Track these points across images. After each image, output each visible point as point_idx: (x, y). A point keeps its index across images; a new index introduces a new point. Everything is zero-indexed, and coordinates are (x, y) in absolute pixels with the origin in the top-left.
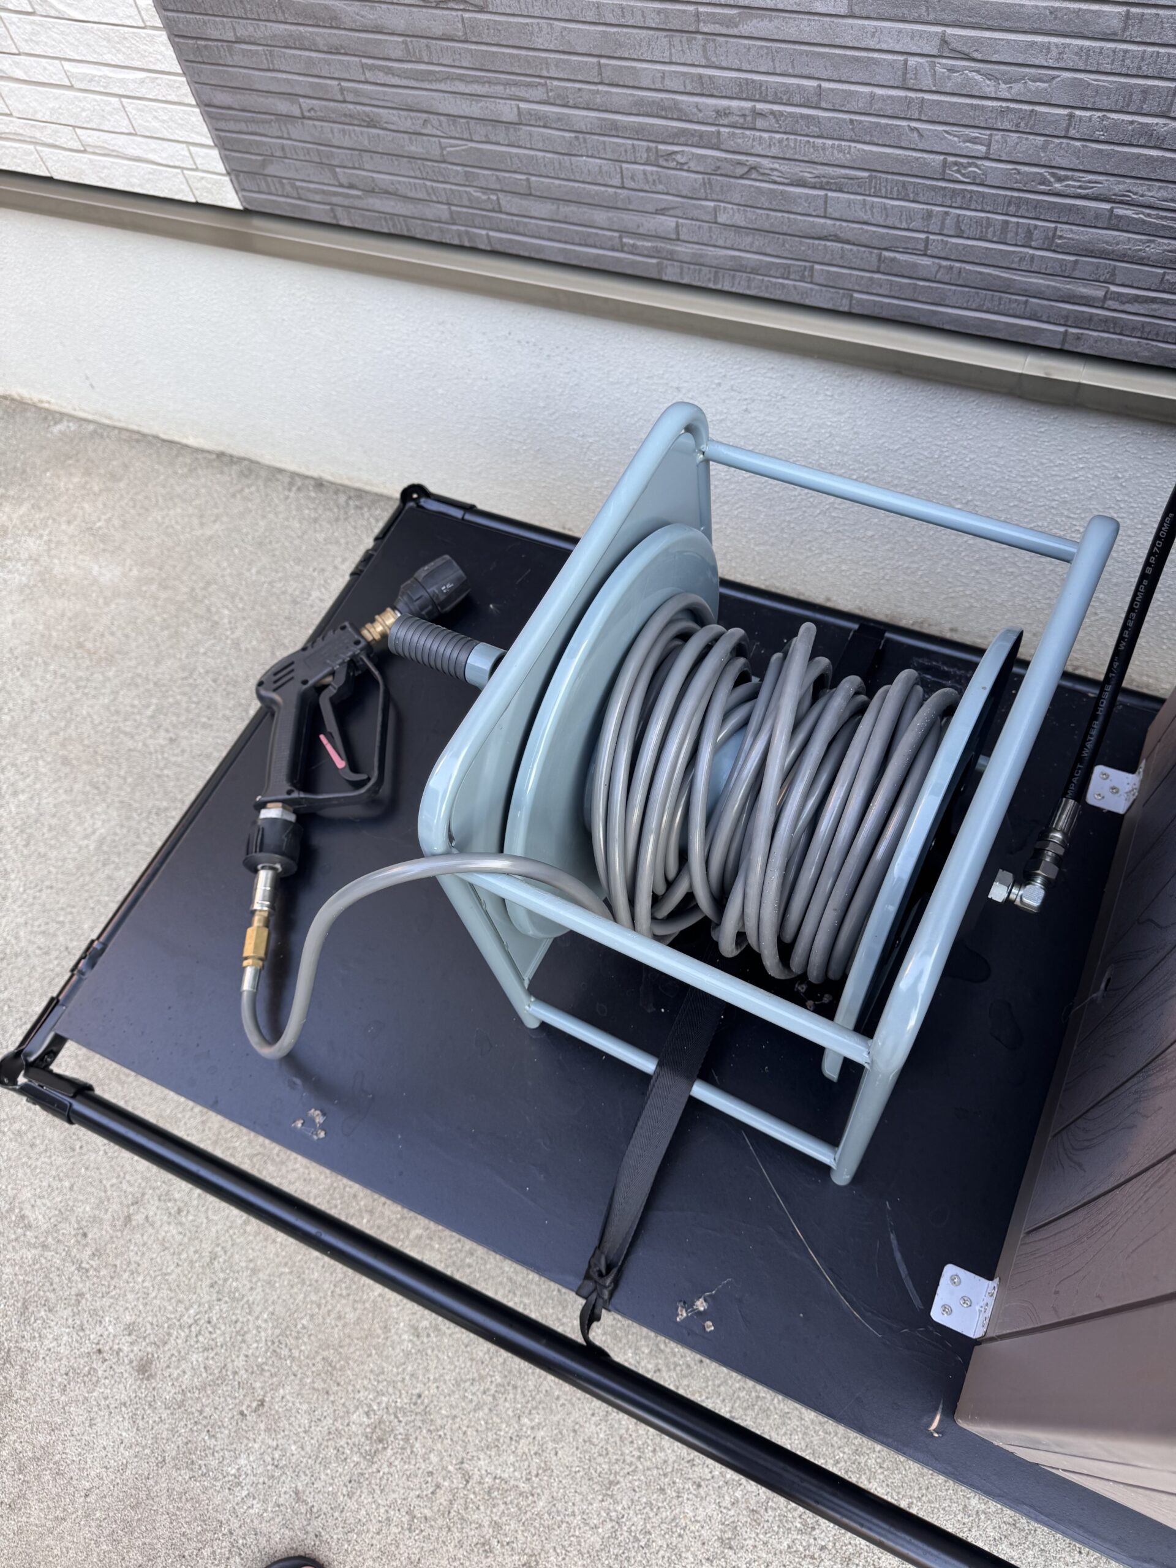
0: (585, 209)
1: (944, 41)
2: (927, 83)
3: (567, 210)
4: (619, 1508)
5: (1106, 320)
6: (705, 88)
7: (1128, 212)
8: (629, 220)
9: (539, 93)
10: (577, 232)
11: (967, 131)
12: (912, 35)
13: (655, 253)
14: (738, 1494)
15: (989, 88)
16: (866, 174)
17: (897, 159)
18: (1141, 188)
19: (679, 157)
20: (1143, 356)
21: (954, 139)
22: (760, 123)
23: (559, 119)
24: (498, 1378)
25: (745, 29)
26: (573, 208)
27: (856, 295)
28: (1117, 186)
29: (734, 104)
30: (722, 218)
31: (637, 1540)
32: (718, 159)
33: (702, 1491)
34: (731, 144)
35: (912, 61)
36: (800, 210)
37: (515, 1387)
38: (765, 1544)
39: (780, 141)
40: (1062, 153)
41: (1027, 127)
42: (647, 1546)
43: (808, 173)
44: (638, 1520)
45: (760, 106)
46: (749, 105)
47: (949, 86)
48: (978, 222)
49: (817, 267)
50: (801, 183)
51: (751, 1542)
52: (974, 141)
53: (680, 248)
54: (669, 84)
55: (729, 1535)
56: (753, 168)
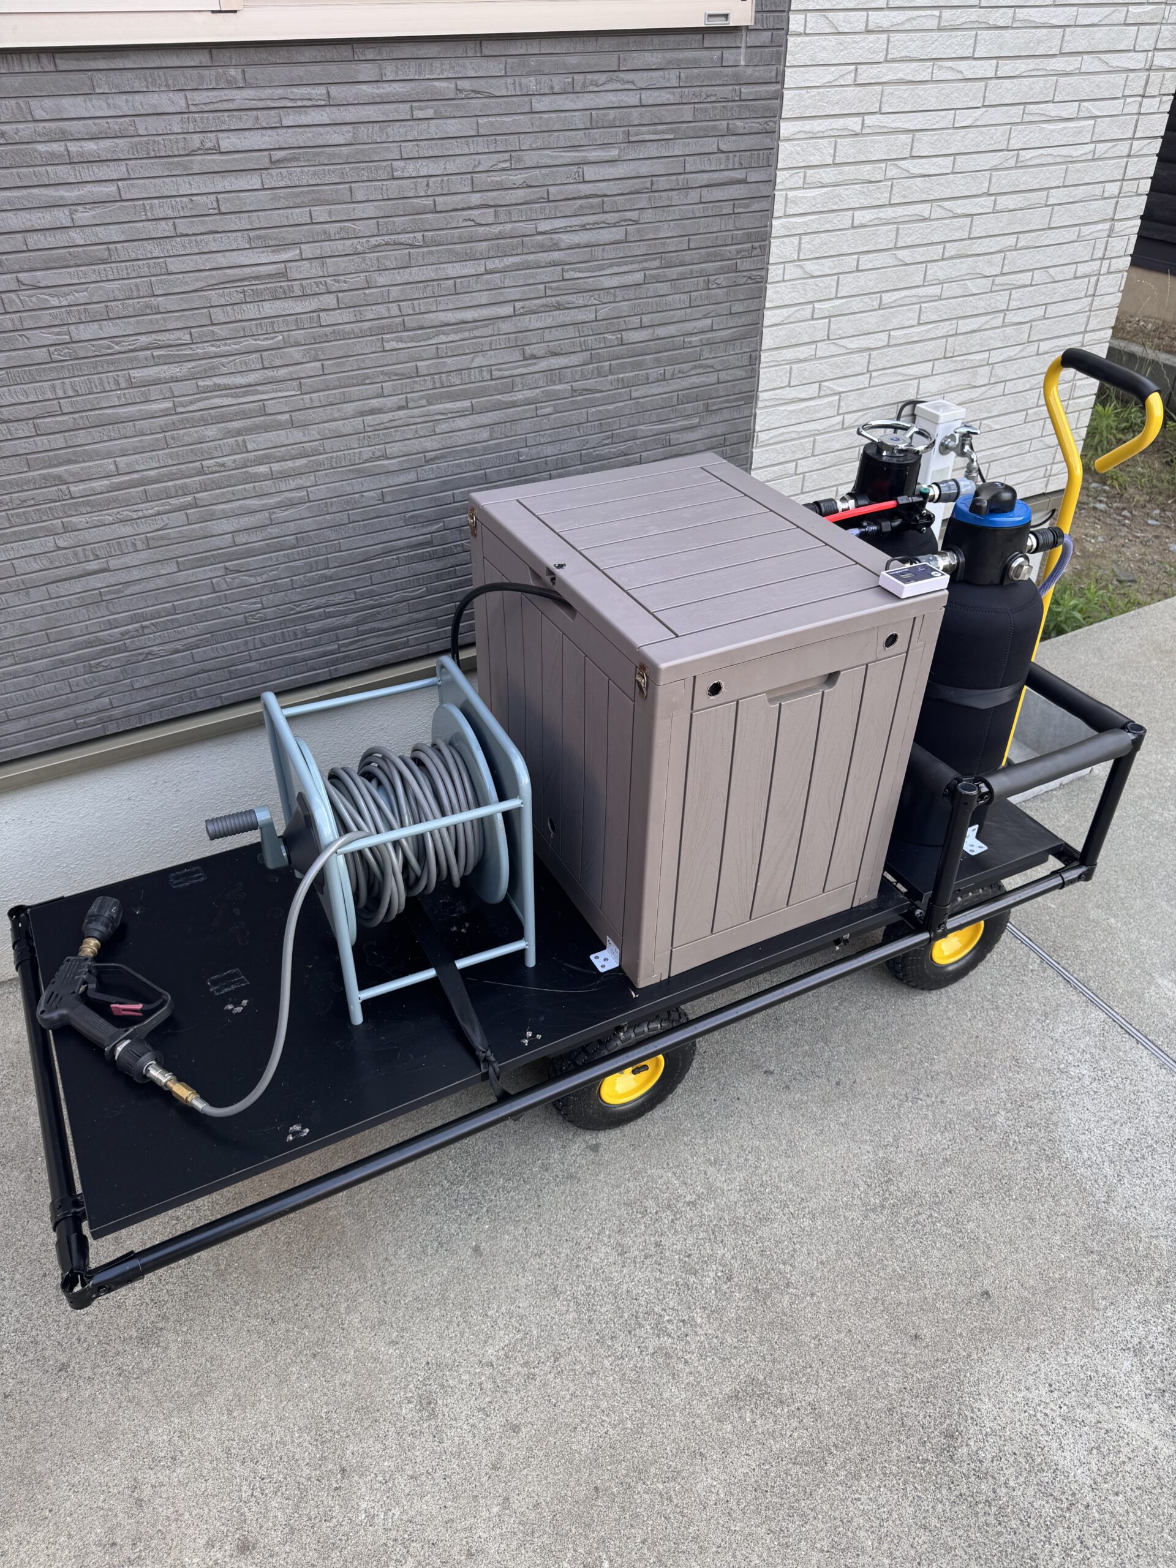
0: (47, 714)
1: (226, 568)
2: (225, 587)
3: (34, 720)
4: (569, 1293)
5: (344, 657)
6: (112, 625)
7: (331, 609)
8: (78, 709)
9: (10, 661)
10: (44, 730)
11: (250, 601)
12: (211, 570)
13: (101, 721)
14: (607, 1232)
15: (253, 580)
16: (209, 635)
17: (222, 623)
18: (331, 598)
19: (104, 664)
20: (366, 666)
21: (245, 606)
22: (146, 631)
23: (24, 670)
24: (458, 1313)
25: (127, 592)
26: (40, 717)
27: (223, 695)
28: (323, 600)
29: (130, 627)
30: (137, 686)
31: (588, 1294)
32: (127, 656)
33: (593, 1248)
34: (133, 647)
35: (214, 581)
36: (180, 664)
37: (470, 1307)
38: (636, 1236)
39: (160, 636)
40: (294, 596)
41: (276, 590)
42: (595, 1292)
43: (178, 645)
44: (582, 1287)
45: (144, 624)
46: (139, 625)
47: (235, 585)
48: (270, 637)
49: (198, 689)
50: (177, 651)
51: (631, 1242)
52: (255, 603)
53: (114, 712)
54: (91, 630)
55: (620, 1249)
56: (149, 653)
